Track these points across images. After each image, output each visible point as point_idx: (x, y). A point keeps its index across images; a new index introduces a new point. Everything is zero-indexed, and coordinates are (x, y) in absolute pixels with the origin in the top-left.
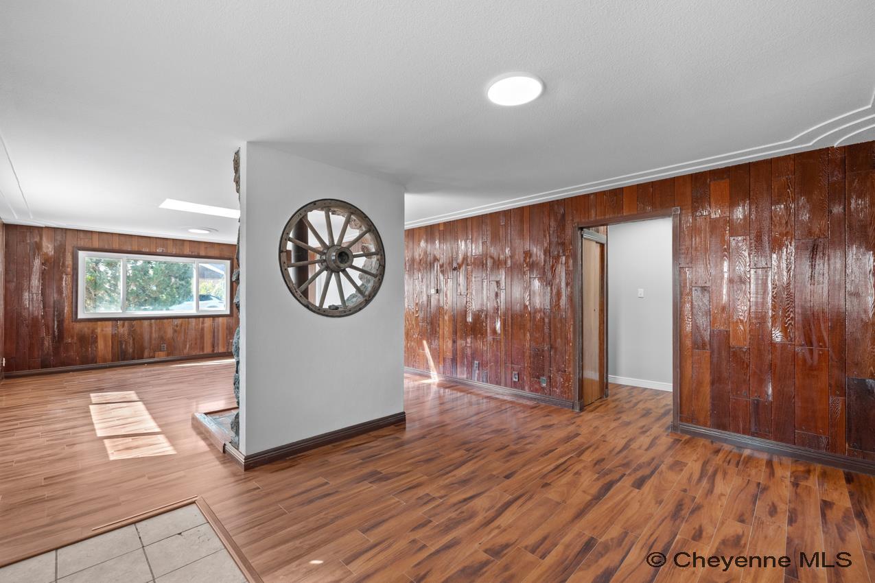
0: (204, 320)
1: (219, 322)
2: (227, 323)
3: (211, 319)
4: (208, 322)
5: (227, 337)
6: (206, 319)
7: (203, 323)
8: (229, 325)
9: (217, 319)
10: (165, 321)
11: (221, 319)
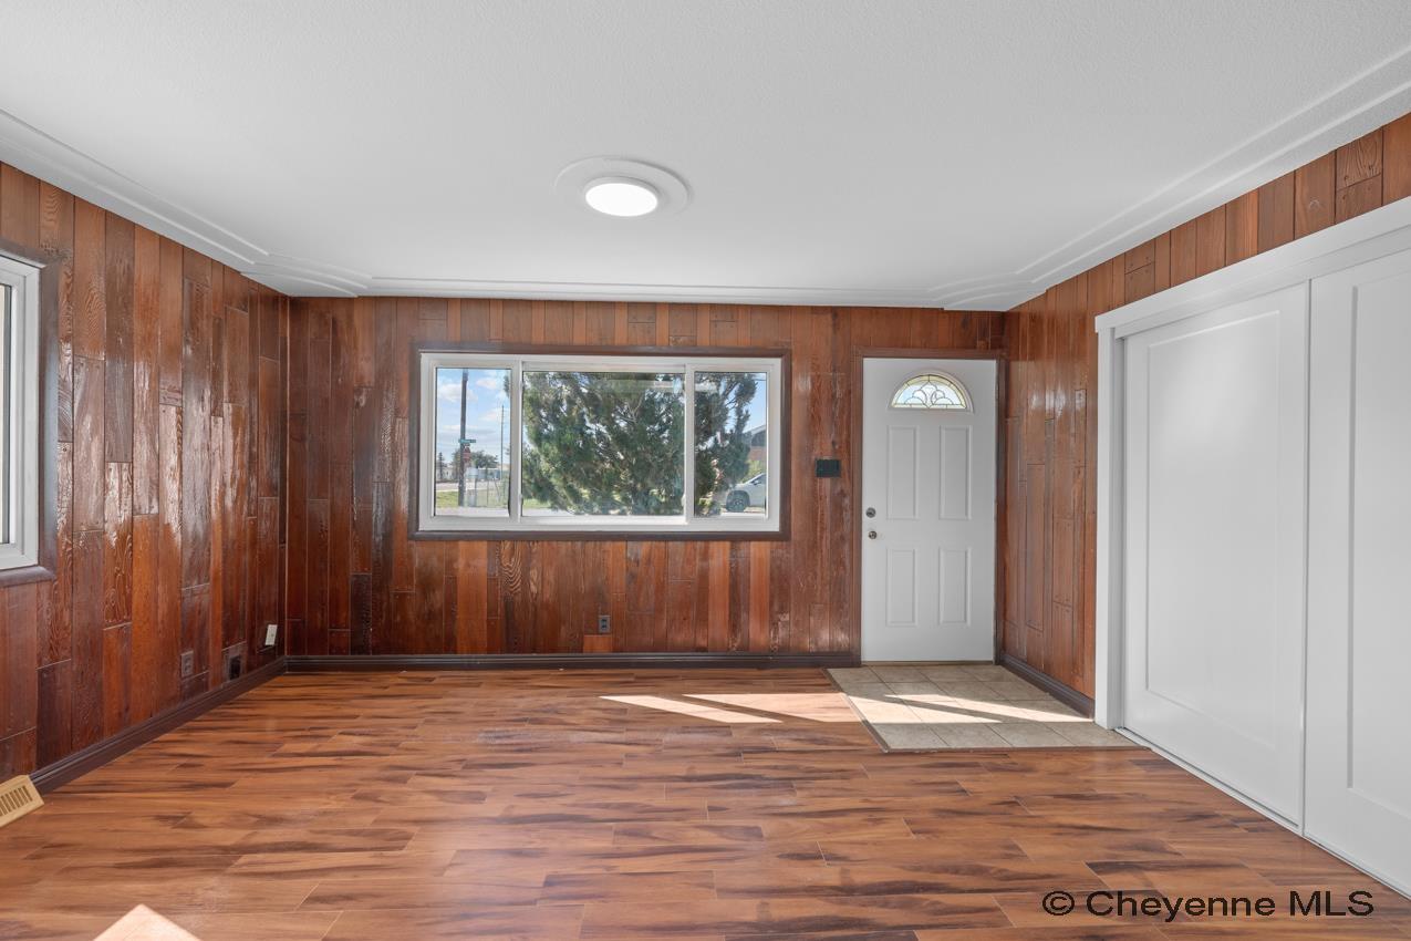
0: (707, 549)
1: (748, 557)
2: (773, 560)
3: (728, 544)
4: (720, 554)
5: (771, 604)
6: (714, 546)
7: (705, 556)
8: (779, 567)
9: (743, 545)
10: (608, 545)
11: (754, 548)
